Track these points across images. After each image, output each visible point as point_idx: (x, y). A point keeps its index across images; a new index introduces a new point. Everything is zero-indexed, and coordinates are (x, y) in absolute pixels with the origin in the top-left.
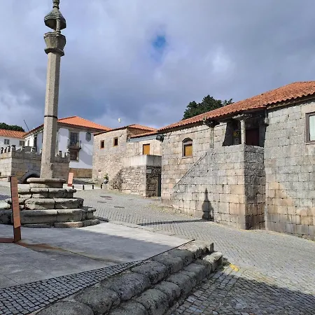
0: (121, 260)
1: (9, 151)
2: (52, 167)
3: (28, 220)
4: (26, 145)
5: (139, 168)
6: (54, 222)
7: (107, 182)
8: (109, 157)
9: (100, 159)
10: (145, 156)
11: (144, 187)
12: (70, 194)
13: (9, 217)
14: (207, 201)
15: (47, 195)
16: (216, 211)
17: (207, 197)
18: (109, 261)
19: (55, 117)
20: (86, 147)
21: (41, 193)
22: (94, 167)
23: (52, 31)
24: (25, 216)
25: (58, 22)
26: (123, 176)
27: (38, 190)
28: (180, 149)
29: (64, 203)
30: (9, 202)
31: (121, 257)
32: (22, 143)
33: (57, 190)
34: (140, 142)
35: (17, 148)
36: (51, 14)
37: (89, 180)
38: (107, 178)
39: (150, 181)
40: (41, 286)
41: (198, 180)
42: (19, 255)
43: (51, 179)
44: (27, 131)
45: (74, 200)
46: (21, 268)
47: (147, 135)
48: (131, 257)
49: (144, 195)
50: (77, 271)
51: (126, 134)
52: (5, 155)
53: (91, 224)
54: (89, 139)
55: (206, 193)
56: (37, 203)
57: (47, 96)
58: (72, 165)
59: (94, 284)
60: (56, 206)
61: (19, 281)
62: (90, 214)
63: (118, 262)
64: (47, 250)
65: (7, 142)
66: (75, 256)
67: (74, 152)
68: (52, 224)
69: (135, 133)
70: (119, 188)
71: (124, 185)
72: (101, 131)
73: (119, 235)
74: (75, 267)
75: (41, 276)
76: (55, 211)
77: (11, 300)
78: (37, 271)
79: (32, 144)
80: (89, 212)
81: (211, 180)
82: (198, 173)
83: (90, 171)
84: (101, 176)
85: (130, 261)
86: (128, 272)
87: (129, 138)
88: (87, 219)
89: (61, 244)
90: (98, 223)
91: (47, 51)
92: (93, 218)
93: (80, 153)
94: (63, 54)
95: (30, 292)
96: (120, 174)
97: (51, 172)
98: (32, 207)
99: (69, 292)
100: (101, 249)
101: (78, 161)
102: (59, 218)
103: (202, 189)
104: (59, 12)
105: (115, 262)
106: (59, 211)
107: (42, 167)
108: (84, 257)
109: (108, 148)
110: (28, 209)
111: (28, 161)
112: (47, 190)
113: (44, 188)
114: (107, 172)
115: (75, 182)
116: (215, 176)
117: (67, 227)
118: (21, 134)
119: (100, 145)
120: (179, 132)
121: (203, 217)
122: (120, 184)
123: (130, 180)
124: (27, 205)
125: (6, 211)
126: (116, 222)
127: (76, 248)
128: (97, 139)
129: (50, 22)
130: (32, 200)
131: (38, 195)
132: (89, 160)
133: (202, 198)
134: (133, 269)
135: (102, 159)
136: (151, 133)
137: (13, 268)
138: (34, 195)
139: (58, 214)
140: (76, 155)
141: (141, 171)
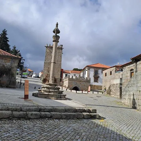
5: (117, 84)
8: (108, 80)
10: (119, 79)
11: (119, 94)
14: (134, 99)
15: (49, 88)
16: (137, 104)
17: (134, 97)
20: (102, 76)
22: (103, 85)
26: (111, 88)
28: (129, 74)
29: (52, 91)
41: (130, 89)
49: (119, 97)
51: (115, 69)
52: (67, 79)
55: (133, 95)
56: (44, 91)
65: (75, 75)
70: (110, 94)
71: (111, 92)
79: (82, 76)
81: (135, 89)
82: (130, 85)
87: (116, 71)
91: (53, 41)
93: (99, 79)
96: (110, 88)
98: (42, 92)
101: (98, 82)
103: (132, 93)
109: (108, 76)
111: (74, 81)
116: (137, 86)
119: (105, 75)
120: (128, 66)
121: (133, 107)
123: (114, 90)
128: (104, 72)
133: (132, 98)
135: (106, 81)
138: (45, 88)
139: (48, 95)
140: (97, 79)
141: (118, 86)
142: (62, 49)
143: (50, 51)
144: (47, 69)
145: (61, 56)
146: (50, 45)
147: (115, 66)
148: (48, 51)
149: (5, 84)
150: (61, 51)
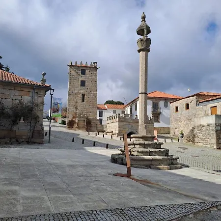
0: (207, 198)
1: (117, 118)
2: (146, 127)
3: (134, 163)
4: (126, 113)
5: (208, 125)
6: (150, 165)
7: (182, 137)
8: (183, 118)
9: (175, 120)
10: (214, 116)
11: (214, 141)
12: (158, 146)
13: (122, 160)
15: (144, 146)
18: (196, 198)
19: (146, 93)
20: (165, 112)
21: (140, 144)
22: (172, 126)
23: (142, 37)
24: (132, 160)
25: (145, 30)
26: (195, 132)
27: (138, 142)
29: (155, 152)
30: (121, 150)
31: (206, 196)
32: (123, 112)
33: (150, 142)
34: (208, 105)
35: (121, 115)
36: (141, 26)
37: (169, 136)
38: (182, 134)
39: (219, 136)
40: (151, 210)
42: (132, 186)
43: (145, 135)
44: (125, 104)
45: (162, 150)
46: (135, 195)
47: (214, 100)
48: (214, 197)
49: (215, 147)
50: (174, 203)
51: (195, 100)
52: (114, 120)
53: (176, 168)
54: (166, 106)
56: (138, 152)
57: (140, 80)
58: (156, 125)
59: (188, 215)
60: (150, 154)
61: (136, 204)
62: (175, 161)
63: (205, 200)
64: (149, 184)
65: (114, 112)
66: (169, 191)
67: (157, 116)
68: (149, 167)
69: (202, 98)
70: (193, 141)
71: (196, 139)
72: (175, 100)
73: (200, 178)
74: (172, 200)
75: (149, 202)
76: (150, 157)
77: (133, 216)
78: (146, 199)
79: (129, 113)
80: (174, 159)
83: (169, 128)
84: (177, 133)
85: (214, 200)
86: (215, 209)
87: (198, 103)
88: (172, 164)
89: (158, 181)
90: (181, 168)
91: (139, 51)
92: (177, 164)
93: (161, 117)
94: (149, 51)
95: (144, 213)
96: (192, 131)
97: (145, 130)
98: (135, 154)
99: (171, 218)
100: (188, 188)
101: (159, 122)
102: (153, 163)
104: (146, 23)
105: (202, 200)
106: (153, 157)
107: (139, 127)
108: (177, 193)
109: (182, 112)
110: (133, 155)
111: (128, 123)
112: (144, 142)
113: (141, 141)
114: (182, 129)
115: (158, 137)
117: (159, 169)
118: (122, 106)
119: (175, 110)
122: (193, 138)
123: (202, 135)
124: (132, 153)
125: (120, 156)
126: (194, 167)
127: (169, 185)
128: (173, 106)
129: (140, 32)
130: (135, 149)
131: (138, 146)
132: (168, 121)
134: (218, 207)
135: (177, 120)
136: (218, 97)
137: (130, 194)
138: (136, 146)
139: (152, 160)
140: (158, 117)
141: (211, 128)
142: (96, 69)
143: (77, 73)
144: (74, 104)
145: (96, 81)
146: (76, 63)
147: (196, 95)
148: (73, 73)
149: (24, 137)
150: (95, 72)
